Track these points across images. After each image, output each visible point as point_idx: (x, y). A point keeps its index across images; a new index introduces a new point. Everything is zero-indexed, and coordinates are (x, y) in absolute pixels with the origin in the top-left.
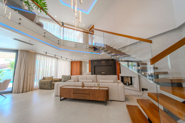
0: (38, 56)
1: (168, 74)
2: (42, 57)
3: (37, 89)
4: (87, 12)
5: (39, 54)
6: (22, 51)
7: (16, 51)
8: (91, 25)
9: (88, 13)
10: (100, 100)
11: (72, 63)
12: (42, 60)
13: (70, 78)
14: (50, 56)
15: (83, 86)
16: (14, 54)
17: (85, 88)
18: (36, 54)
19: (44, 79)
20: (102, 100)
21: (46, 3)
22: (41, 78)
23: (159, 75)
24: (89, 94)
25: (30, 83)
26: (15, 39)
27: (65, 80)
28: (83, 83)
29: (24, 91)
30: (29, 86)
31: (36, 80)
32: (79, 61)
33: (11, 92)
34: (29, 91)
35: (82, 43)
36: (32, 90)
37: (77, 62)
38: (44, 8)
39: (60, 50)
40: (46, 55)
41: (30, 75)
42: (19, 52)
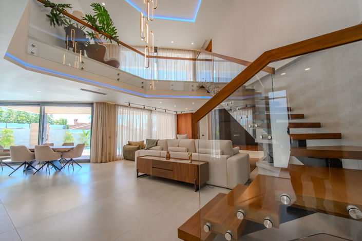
0: (119, 110)
1: (341, 138)
2: (126, 110)
3: (120, 159)
4: (192, 19)
5: (121, 105)
6: (97, 103)
7: (91, 104)
8: (206, 41)
9: (194, 21)
10: (188, 182)
11: (178, 116)
12: (126, 115)
13: (155, 144)
14: (137, 108)
15: (168, 157)
16: (89, 109)
17: (171, 160)
18: (116, 106)
19: (130, 144)
20: (191, 182)
21: (115, 27)
22: (125, 143)
23: (307, 141)
24: (172, 171)
25: (110, 150)
26: (82, 89)
27: (149, 146)
28: (168, 153)
29: (103, 161)
30: (110, 154)
31: (119, 147)
32: (190, 113)
33: (89, 161)
34: (110, 161)
35: (192, 80)
36: (113, 161)
37: (186, 115)
38: (114, 36)
39: (145, 98)
40: (129, 106)
41: (110, 137)
42: (94, 105)
